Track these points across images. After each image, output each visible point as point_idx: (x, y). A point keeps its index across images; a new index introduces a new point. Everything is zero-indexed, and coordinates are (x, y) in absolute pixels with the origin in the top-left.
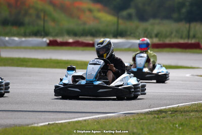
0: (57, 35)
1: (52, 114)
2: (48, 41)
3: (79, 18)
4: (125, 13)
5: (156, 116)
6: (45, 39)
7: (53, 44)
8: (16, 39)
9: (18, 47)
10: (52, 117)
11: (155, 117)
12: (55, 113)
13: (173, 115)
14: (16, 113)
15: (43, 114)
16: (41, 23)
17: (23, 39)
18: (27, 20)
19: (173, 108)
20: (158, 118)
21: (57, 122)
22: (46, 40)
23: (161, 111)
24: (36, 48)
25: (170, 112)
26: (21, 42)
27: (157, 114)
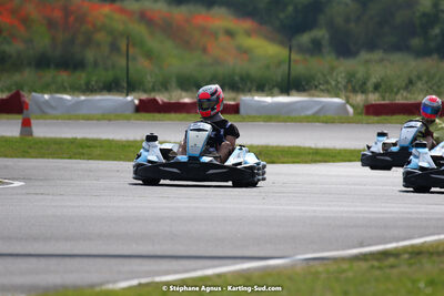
2: (136, 102)
3: (205, 50)
4: (305, 38)
5: (376, 264)
6: (129, 98)
8: (67, 97)
9: (72, 115)
11: (373, 267)
13: (412, 261)
14: (67, 260)
17: (83, 98)
18: (90, 55)
19: (412, 246)
20: (379, 268)
23: (385, 254)
25: (406, 256)
27: (378, 260)
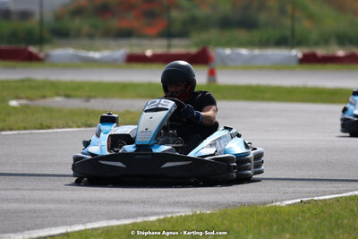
0: (317, 44)
1: (308, 184)
2: (300, 55)
6: (294, 52)
7: (309, 60)
8: (244, 51)
10: (307, 189)
12: (312, 183)
15: (291, 183)
16: (287, 22)
17: (257, 52)
18: (262, 17)
21: (316, 198)
22: (297, 53)
24: (279, 67)
26: (253, 58)
